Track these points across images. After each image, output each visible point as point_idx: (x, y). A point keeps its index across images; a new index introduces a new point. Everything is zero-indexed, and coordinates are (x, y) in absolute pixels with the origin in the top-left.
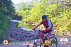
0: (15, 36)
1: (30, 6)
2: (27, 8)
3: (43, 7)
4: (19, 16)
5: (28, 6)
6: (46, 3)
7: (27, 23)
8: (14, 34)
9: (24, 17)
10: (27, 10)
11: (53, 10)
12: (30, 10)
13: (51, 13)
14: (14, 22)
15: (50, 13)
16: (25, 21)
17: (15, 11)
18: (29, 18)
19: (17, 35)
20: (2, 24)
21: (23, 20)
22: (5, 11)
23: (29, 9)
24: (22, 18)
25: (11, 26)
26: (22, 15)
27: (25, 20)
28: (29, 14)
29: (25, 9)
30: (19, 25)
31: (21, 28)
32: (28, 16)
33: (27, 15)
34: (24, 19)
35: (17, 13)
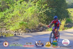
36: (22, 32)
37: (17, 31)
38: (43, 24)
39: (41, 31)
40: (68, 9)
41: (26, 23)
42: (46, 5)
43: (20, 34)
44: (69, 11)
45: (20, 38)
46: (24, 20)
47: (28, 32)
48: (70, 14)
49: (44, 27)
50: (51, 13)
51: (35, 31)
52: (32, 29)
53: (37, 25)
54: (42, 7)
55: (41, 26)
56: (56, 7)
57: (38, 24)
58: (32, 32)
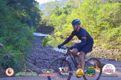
0: (40, 63)
1: (69, 7)
2: (63, 11)
3: (91, 8)
4: (48, 26)
5: (65, 7)
6: (98, 2)
7: (62, 38)
8: (40, 58)
9: (57, 28)
10: (63, 15)
11: (112, 14)
12: (68, 15)
13: (108, 20)
14: (40, 37)
15: (105, 20)
16: (58, 35)
17: (40, 17)
18: (67, 29)
19: (45, 61)
20: (17, 40)
21: (56, 34)
22: (22, 16)
23: (66, 13)
24: (54, 29)
25: (33, 43)
26: (54, 25)
27: (59, 33)
28: (66, 22)
29: (59, 14)
30: (49, 42)
31: (51, 47)
32: (65, 25)
33: (63, 24)
34: (57, 31)
35: (45, 20)
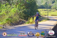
36: (8, 25)
37: (4, 25)
38: (22, 20)
39: (21, 24)
40: (38, 9)
41: (11, 19)
42: (24, 7)
43: (7, 27)
44: (39, 11)
45: (7, 29)
46: (9, 17)
47: (12, 25)
48: (40, 12)
49: (23, 21)
50: (27, 12)
51: (17, 25)
52: (15, 23)
53: (18, 21)
54: (21, 8)
55: (21, 21)
56: (31, 8)
57: (19, 19)
58: (15, 25)
